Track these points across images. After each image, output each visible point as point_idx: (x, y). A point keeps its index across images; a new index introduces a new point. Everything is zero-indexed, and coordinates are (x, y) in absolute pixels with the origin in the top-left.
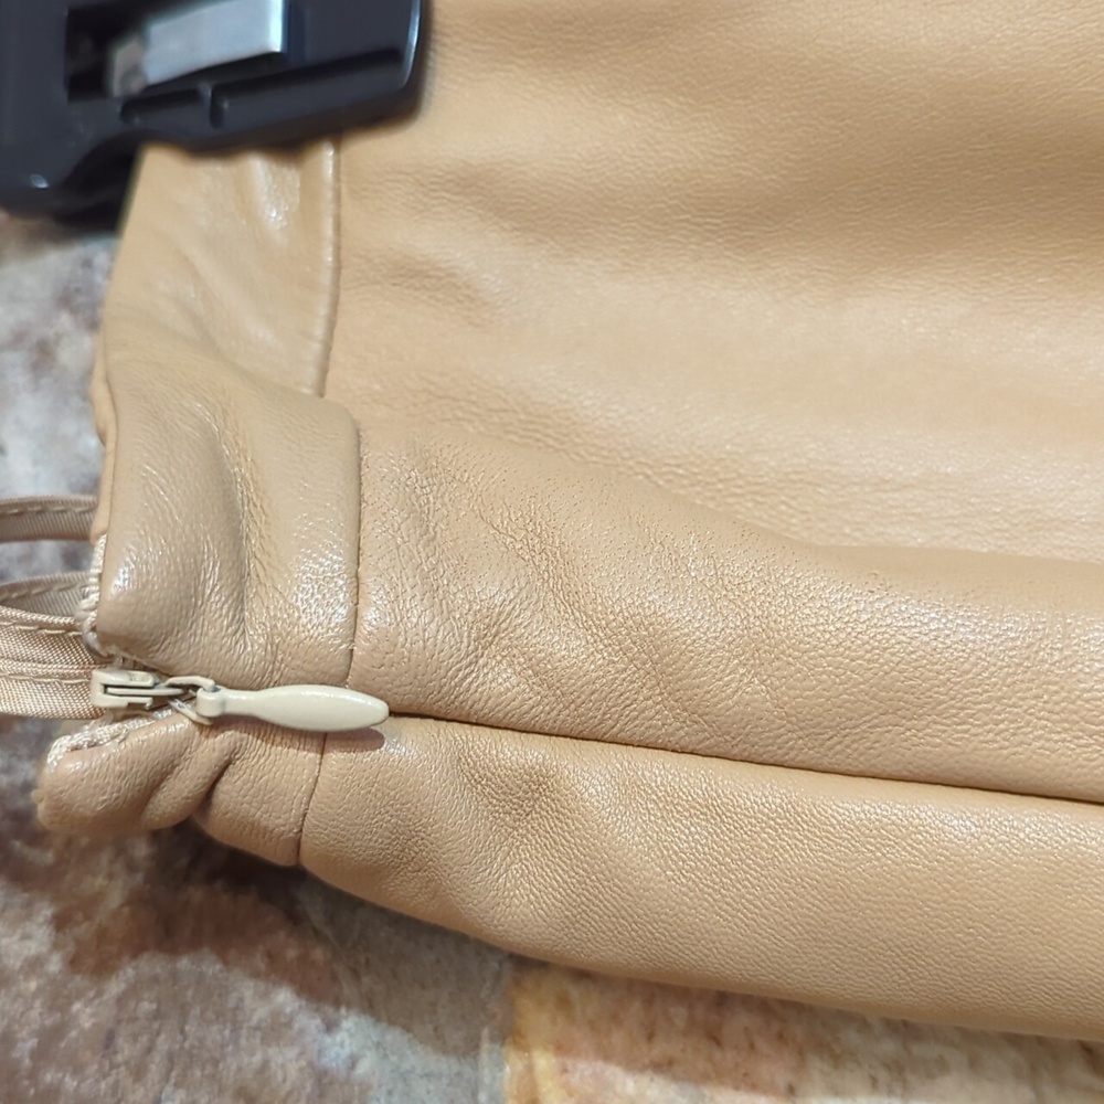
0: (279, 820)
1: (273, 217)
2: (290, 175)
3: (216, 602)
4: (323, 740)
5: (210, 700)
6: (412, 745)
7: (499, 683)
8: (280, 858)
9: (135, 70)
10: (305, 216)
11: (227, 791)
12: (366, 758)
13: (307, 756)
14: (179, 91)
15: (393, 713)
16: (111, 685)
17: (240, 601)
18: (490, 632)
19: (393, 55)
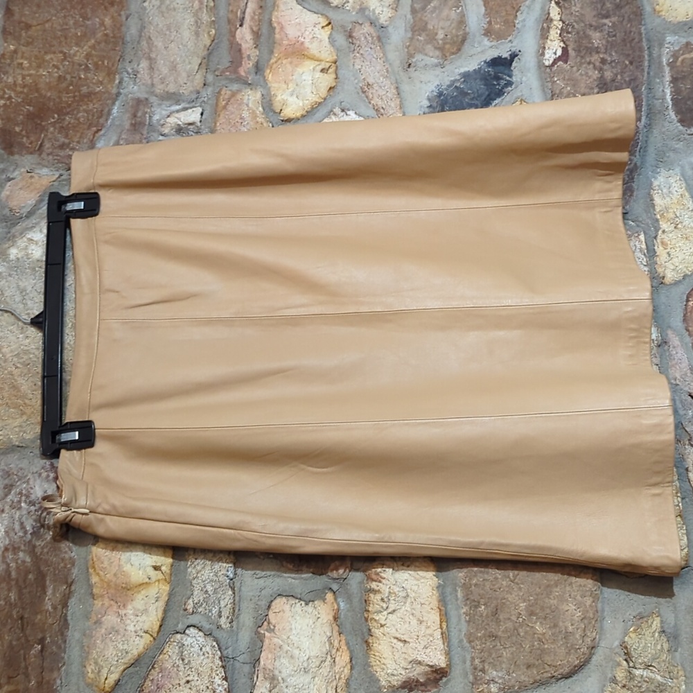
0: (78, 521)
1: (77, 459)
2: (79, 452)
3: (74, 501)
4: (83, 514)
5: (73, 510)
6: (91, 516)
7: (100, 510)
8: (77, 527)
9: (60, 440)
10: (81, 458)
11: (73, 519)
12: (87, 516)
13: (81, 516)
14: (66, 443)
15: (90, 512)
16: (63, 509)
17: (76, 501)
18: (99, 505)
19: (90, 440)
